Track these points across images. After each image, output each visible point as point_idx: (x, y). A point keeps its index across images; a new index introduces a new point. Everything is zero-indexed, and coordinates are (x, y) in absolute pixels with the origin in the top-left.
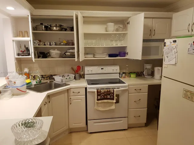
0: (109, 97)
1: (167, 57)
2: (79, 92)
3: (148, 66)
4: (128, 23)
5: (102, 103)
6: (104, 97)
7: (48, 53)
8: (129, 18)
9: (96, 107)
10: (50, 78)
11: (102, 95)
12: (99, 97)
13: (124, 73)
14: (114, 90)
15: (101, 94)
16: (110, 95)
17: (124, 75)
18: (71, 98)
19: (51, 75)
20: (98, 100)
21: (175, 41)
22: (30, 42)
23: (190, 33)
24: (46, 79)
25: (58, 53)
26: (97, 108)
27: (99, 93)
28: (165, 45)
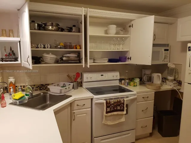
0: (119, 108)
2: (84, 105)
4: (130, 26)
5: (111, 115)
6: (114, 108)
7: (41, 57)
8: (131, 20)
9: (104, 122)
10: (40, 89)
11: (112, 107)
12: (109, 110)
14: (124, 99)
15: (111, 105)
16: (120, 106)
18: (74, 113)
19: (41, 85)
20: (107, 112)
24: (36, 90)
25: (53, 58)
26: (106, 123)
27: (108, 104)
28: (189, 50)
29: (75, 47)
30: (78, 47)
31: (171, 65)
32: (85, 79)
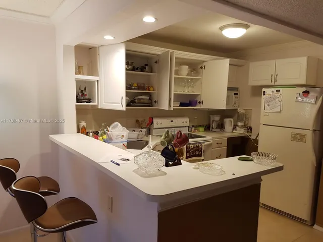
0: (197, 153)
1: (268, 105)
3: (217, 118)
4: (201, 68)
6: (193, 153)
8: (203, 62)
11: (191, 152)
12: (188, 155)
13: (193, 126)
14: (202, 144)
15: (191, 150)
16: (198, 151)
17: (193, 128)
20: (187, 158)
21: (278, 91)
22: (96, 83)
23: (273, 84)
27: (188, 149)
28: (264, 94)
29: (148, 89)
30: (151, 89)
31: (240, 110)
32: (155, 125)
